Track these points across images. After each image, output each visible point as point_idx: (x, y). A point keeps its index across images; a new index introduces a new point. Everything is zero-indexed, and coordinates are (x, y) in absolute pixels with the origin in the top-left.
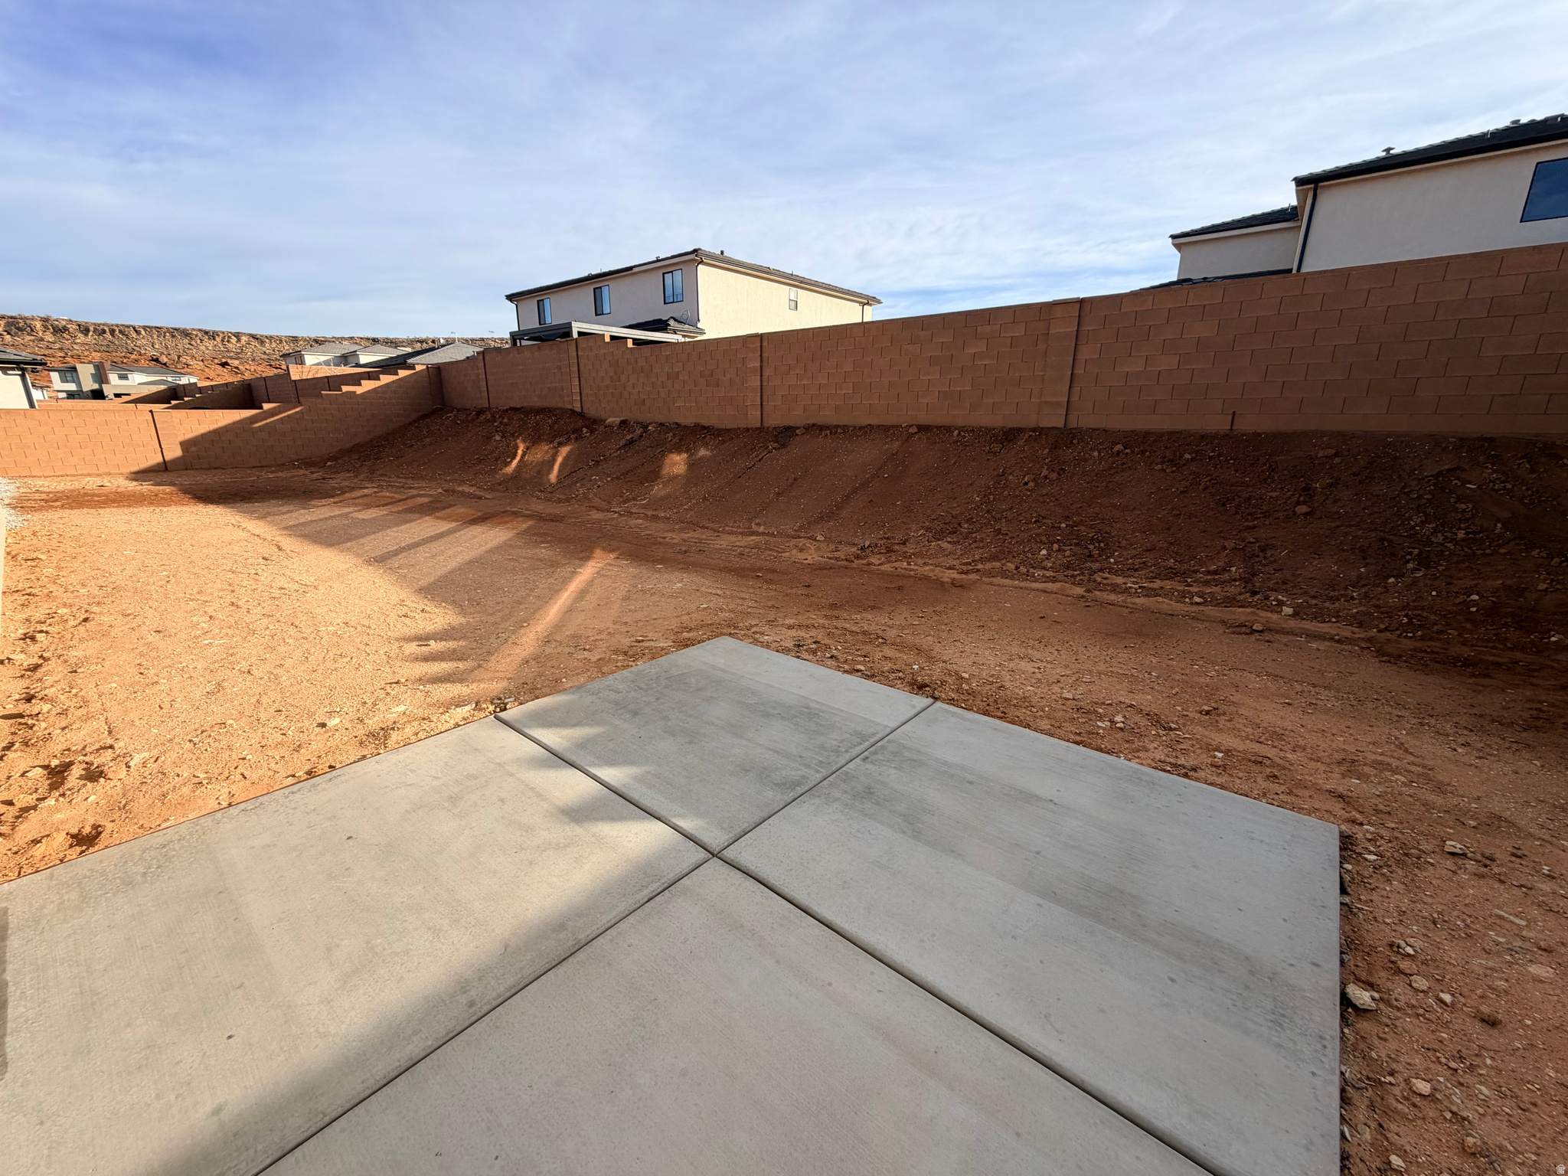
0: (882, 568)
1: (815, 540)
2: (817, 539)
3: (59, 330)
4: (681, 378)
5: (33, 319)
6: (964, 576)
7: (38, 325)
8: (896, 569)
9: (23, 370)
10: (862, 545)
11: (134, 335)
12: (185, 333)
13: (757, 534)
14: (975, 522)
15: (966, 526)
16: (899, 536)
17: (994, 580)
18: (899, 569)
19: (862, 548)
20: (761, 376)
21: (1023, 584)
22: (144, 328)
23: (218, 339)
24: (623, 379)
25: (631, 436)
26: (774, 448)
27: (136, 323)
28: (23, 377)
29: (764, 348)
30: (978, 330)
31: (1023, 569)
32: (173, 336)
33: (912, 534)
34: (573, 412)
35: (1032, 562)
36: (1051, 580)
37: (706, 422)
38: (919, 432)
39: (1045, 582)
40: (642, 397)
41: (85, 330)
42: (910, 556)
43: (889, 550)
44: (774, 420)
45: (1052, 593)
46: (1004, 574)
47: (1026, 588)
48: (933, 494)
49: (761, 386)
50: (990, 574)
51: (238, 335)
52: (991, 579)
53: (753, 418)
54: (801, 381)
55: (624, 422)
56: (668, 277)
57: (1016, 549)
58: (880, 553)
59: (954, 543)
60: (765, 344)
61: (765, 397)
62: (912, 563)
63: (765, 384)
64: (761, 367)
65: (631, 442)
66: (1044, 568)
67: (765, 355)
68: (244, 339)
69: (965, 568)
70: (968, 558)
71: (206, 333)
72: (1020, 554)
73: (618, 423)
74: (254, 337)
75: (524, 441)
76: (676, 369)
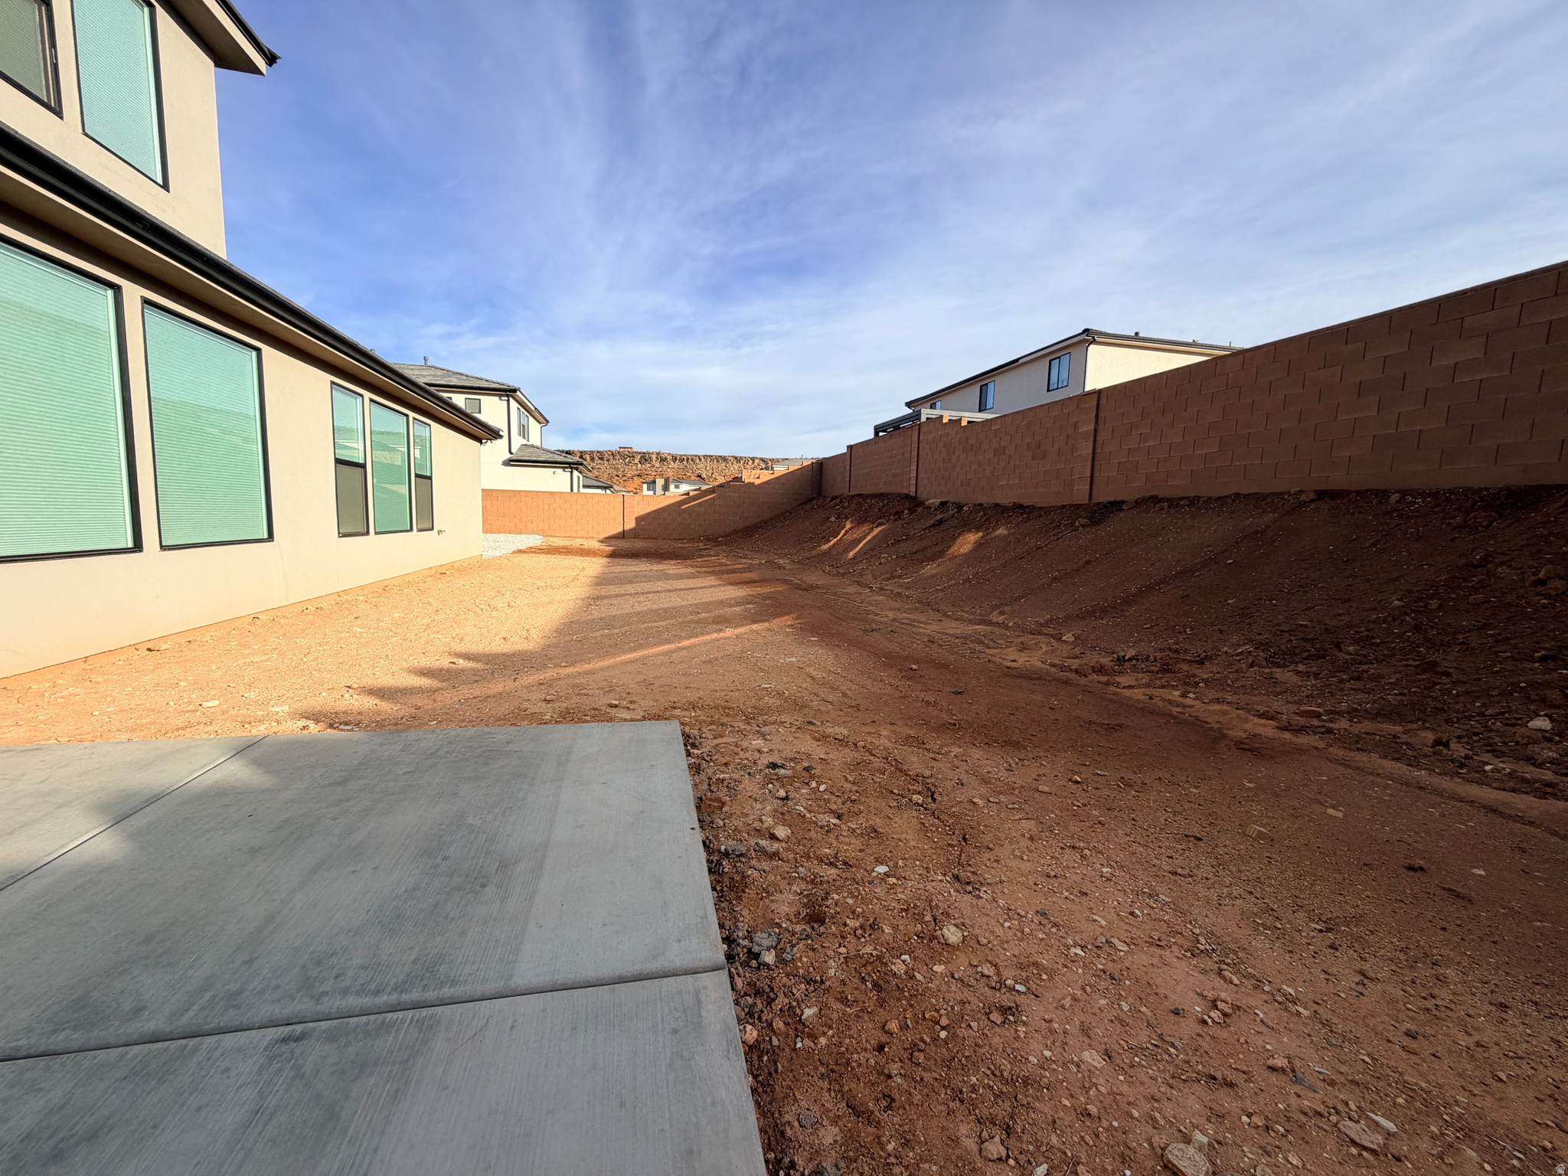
0: (1127, 693)
1: (1059, 640)
2: (1064, 638)
3: (663, 460)
4: (1007, 453)
5: (653, 454)
6: (1287, 735)
7: (654, 457)
8: (1151, 698)
9: (571, 468)
10: (1121, 654)
11: (698, 461)
12: (724, 459)
13: (990, 623)
14: (1378, 645)
15: (1351, 648)
16: (1197, 648)
17: (1361, 759)
18: (1156, 700)
19: (1118, 659)
20: (1095, 441)
21: (1437, 781)
22: (704, 456)
23: (742, 462)
24: (954, 458)
25: (941, 516)
26: (1083, 526)
27: (700, 454)
28: (572, 472)
29: (1101, 407)
30: (1466, 324)
31: (1459, 750)
32: (718, 461)
33: (1225, 649)
34: (907, 496)
35: (1497, 739)
36: (1536, 790)
37: (1026, 502)
38: (1318, 500)
39: (1514, 790)
40: (969, 477)
41: (674, 459)
42: (1197, 683)
43: (1166, 669)
44: (1103, 496)
45: (1517, 819)
46: (1391, 749)
47: (1438, 792)
48: (1304, 592)
49: (1094, 453)
50: (1358, 743)
51: (753, 459)
52: (1352, 754)
53: (1080, 493)
54: (1145, 442)
55: (943, 504)
56: (1055, 363)
57: (1460, 706)
58: (1148, 672)
59: (1307, 675)
60: (1103, 401)
61: (1097, 467)
62: (1191, 695)
63: (1098, 451)
64: (1096, 430)
65: (941, 522)
66: (1531, 760)
67: (1102, 415)
68: (757, 461)
69: (1302, 721)
70: (1319, 706)
71: (736, 458)
72: (1470, 718)
73: (937, 504)
74: (762, 460)
75: (852, 522)
76: (1003, 444)
